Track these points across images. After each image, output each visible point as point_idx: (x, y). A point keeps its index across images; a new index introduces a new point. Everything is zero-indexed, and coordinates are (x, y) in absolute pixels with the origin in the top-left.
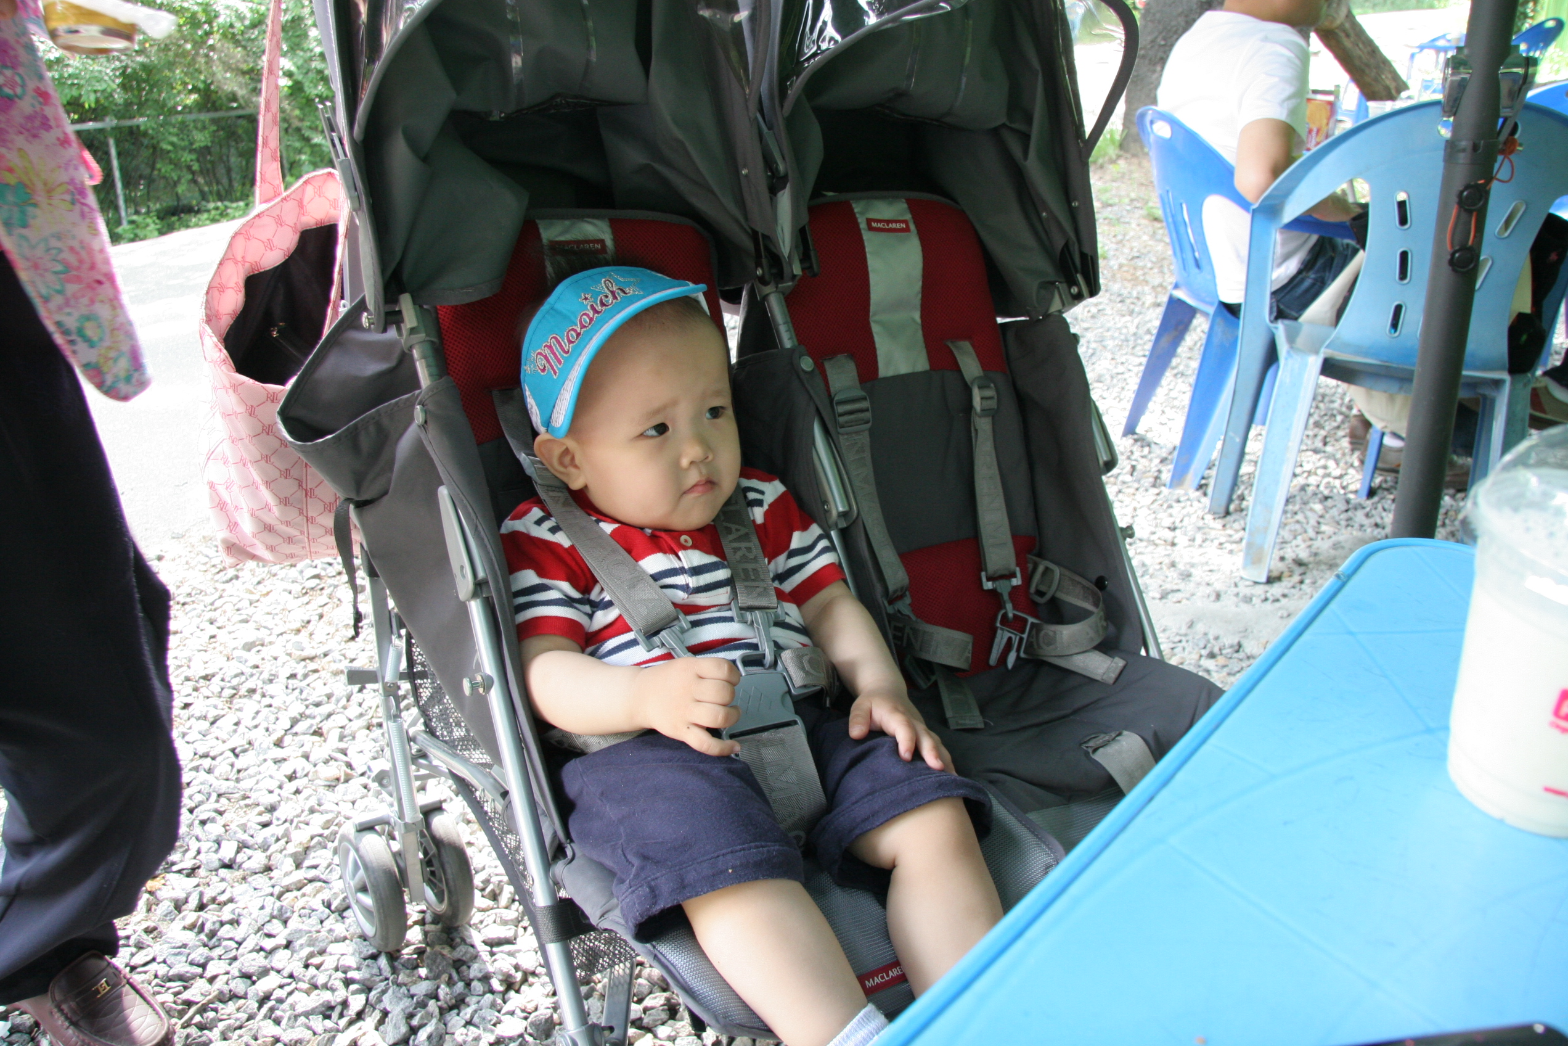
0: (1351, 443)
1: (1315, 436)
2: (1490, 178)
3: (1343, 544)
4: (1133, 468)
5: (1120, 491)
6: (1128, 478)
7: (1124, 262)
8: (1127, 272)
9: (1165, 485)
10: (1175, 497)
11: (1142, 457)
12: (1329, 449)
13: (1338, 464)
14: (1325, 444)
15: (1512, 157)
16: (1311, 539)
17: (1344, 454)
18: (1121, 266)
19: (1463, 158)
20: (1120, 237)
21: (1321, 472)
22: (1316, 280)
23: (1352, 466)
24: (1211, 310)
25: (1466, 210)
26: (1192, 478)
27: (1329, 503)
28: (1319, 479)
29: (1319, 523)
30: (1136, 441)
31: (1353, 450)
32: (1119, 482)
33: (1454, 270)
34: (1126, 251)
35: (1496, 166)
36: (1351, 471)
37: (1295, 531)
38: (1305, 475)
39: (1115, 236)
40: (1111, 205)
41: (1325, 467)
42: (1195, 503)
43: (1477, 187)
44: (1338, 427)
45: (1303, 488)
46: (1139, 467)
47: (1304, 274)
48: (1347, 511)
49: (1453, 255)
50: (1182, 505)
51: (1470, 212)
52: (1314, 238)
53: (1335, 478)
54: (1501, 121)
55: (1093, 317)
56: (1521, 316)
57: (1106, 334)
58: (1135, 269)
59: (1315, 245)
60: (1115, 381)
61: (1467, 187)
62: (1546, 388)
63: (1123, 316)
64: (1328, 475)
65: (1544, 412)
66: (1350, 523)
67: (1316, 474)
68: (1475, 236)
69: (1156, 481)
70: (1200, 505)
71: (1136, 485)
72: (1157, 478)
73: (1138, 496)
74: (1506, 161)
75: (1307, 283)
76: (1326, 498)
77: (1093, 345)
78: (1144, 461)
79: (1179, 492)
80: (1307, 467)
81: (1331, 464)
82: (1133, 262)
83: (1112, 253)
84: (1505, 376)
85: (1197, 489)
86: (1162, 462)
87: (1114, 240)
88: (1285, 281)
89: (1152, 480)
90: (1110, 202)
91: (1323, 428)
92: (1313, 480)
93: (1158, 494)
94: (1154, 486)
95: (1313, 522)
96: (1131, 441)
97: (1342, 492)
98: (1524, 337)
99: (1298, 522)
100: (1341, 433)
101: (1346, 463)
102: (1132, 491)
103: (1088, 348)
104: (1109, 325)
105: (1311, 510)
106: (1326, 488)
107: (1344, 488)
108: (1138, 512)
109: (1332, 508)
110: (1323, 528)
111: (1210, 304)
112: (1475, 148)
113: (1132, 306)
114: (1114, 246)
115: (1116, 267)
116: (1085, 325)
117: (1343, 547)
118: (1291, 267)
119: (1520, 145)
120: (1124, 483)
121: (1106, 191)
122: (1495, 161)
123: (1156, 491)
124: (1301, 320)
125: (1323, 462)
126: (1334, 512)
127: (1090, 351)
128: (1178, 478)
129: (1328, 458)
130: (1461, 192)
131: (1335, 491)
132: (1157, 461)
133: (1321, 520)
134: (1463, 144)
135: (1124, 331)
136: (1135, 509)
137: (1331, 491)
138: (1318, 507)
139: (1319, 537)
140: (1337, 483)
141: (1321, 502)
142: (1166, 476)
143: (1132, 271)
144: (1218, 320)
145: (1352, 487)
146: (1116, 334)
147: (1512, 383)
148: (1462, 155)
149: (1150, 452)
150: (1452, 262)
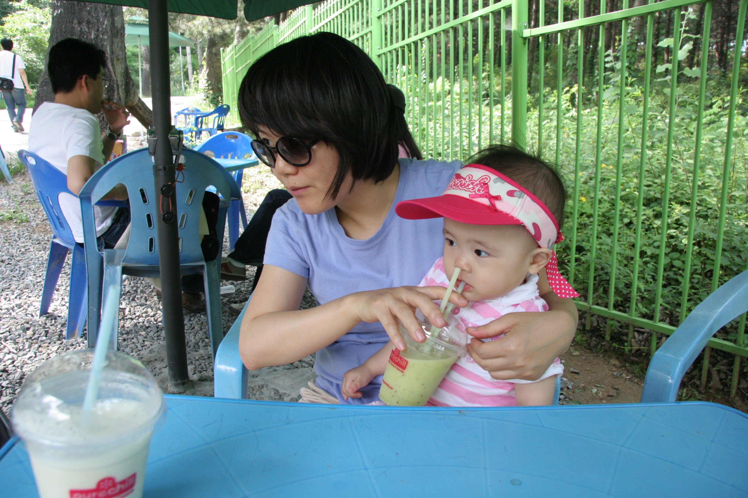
0: (158, 298)
1: (142, 297)
2: (173, 181)
3: (154, 350)
4: (47, 332)
5: (40, 346)
6: (44, 338)
7: (40, 222)
8: (41, 227)
9: (65, 338)
10: (70, 343)
11: (51, 325)
12: (148, 303)
13: (152, 310)
14: (146, 300)
15: (183, 171)
16: (140, 351)
17: (155, 304)
18: (37, 225)
19: (161, 173)
20: (36, 210)
21: (144, 315)
22: (121, 227)
23: (159, 309)
24: (72, 247)
25: (166, 196)
26: (78, 331)
27: (149, 329)
28: (144, 318)
29: (144, 341)
30: (48, 317)
31: (159, 301)
32: (39, 341)
33: (166, 222)
34: (40, 217)
35: (176, 176)
36: (159, 312)
37: (132, 348)
38: (137, 318)
39: (33, 210)
40: (30, 194)
41: (146, 312)
42: (81, 344)
43: (168, 186)
44: (152, 291)
45: (136, 325)
46: (50, 331)
47: (115, 225)
48: (157, 332)
49: (164, 216)
50: (74, 346)
51: (168, 197)
52: (117, 208)
53: (151, 317)
54: (174, 157)
55: (23, 254)
56: (205, 236)
57: (30, 262)
58: (46, 225)
59: (118, 211)
60: (36, 286)
61: (164, 186)
62: (230, 262)
63: (40, 251)
64: (148, 316)
65: (231, 273)
66: (159, 338)
67: (143, 317)
68: (172, 207)
69: (60, 337)
70: (84, 345)
71: (49, 341)
72: (60, 335)
73: (50, 347)
74: (180, 173)
75: (117, 229)
76: (147, 327)
77: (23, 269)
78: (53, 328)
79: (72, 340)
80: (138, 314)
81: (149, 310)
82: (44, 222)
83: (32, 218)
84: (204, 263)
85: (82, 337)
86: (62, 326)
87: (32, 211)
88: (107, 230)
89: (57, 336)
90: (30, 192)
91: (145, 293)
92: (141, 320)
93: (61, 344)
94: (59, 339)
95: (141, 341)
96: (45, 318)
97: (155, 323)
98: (210, 245)
99: (134, 343)
100: (154, 294)
101: (156, 308)
102: (46, 345)
103: (20, 270)
104: (32, 257)
105: (140, 335)
106: (147, 322)
107: (156, 321)
108: (51, 355)
109: (150, 332)
110: (146, 343)
111: (72, 245)
112: (165, 169)
113: (45, 245)
114: (33, 215)
115: (35, 226)
116: (18, 259)
117: (154, 351)
118: (108, 222)
119: (185, 166)
120: (42, 341)
121: (27, 186)
122: (175, 174)
123: (60, 342)
124: (115, 248)
125: (145, 310)
126: (151, 334)
127: (21, 272)
128: (71, 334)
129: (148, 307)
130: (162, 189)
131: (152, 323)
132: (59, 326)
133: (145, 339)
134: (161, 167)
135: (41, 259)
136: (49, 354)
137: (150, 323)
138: (143, 333)
139: (144, 348)
140: (152, 318)
141: (144, 330)
142: (65, 333)
143: (44, 227)
144: (77, 252)
145: (160, 319)
146: (36, 261)
147: (207, 265)
148: (161, 172)
149: (55, 322)
150: (164, 219)
